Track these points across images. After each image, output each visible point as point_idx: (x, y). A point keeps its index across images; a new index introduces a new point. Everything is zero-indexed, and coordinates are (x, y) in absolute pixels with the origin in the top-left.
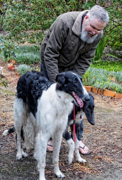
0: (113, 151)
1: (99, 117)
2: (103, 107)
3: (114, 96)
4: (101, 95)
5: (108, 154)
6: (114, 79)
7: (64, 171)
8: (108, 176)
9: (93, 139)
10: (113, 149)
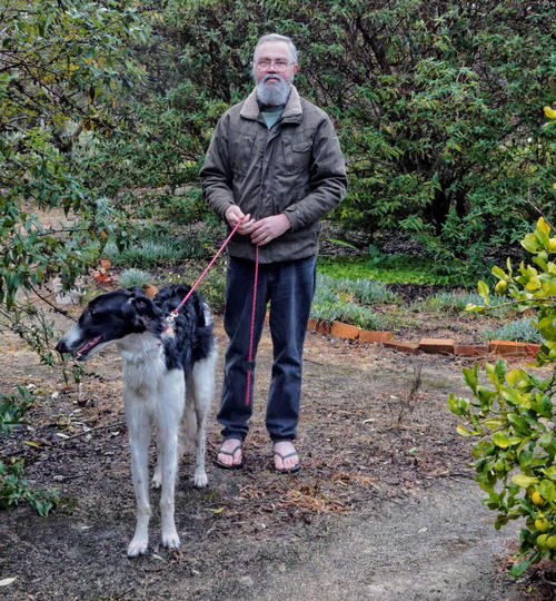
0: (372, 460)
1: (327, 385)
2: (333, 362)
3: (357, 338)
4: (324, 335)
5: (362, 467)
6: (350, 298)
7: (266, 508)
8: (370, 516)
9: (322, 435)
10: (373, 455)
